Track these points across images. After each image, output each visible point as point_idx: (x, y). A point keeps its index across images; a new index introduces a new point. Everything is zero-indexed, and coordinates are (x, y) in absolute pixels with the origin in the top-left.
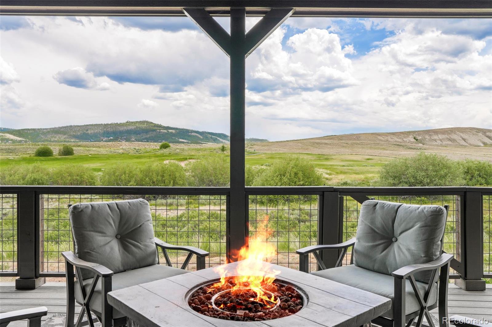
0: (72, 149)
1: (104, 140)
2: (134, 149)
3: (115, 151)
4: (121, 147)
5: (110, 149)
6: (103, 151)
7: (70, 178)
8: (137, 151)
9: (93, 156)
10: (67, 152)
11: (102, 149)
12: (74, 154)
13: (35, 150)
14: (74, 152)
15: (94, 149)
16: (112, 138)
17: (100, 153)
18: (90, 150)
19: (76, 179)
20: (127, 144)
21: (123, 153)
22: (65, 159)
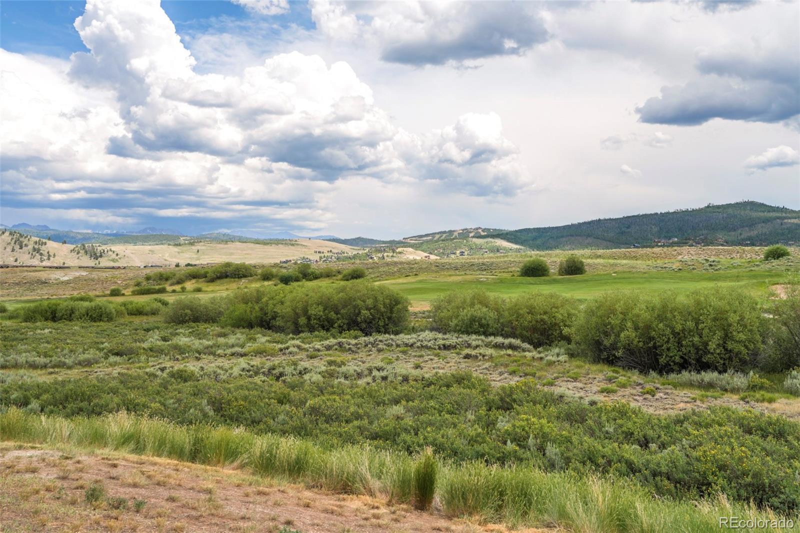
0: (581, 263)
1: (659, 244)
2: (704, 262)
3: (665, 266)
4: (680, 257)
5: (656, 261)
6: (641, 264)
7: (529, 317)
8: (711, 265)
9: (620, 276)
10: (573, 269)
11: (639, 262)
12: (586, 271)
13: (522, 265)
14: (586, 268)
15: (624, 262)
16: (676, 239)
17: (634, 270)
18: (616, 265)
19: (542, 320)
20: (691, 252)
21: (680, 269)
22: (570, 281)
